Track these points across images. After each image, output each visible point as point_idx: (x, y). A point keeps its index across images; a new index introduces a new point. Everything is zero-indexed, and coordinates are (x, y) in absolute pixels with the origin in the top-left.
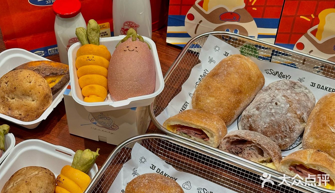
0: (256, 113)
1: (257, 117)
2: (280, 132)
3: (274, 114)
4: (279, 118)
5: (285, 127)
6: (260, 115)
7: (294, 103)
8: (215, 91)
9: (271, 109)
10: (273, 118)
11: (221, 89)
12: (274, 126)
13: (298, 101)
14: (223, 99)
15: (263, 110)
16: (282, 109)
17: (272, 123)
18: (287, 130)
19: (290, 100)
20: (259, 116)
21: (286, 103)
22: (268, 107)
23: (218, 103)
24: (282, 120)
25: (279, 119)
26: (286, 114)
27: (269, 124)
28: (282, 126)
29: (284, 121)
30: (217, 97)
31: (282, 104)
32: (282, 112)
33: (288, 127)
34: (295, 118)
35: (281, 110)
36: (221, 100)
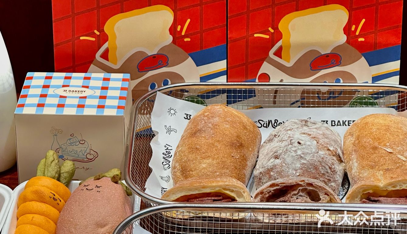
0: (277, 162)
1: (281, 167)
2: (321, 176)
3: (302, 155)
4: (311, 158)
5: (324, 168)
6: (284, 163)
7: (321, 138)
8: (208, 149)
9: (296, 151)
10: (303, 161)
11: (216, 144)
12: (310, 170)
13: (324, 135)
14: (224, 157)
15: (285, 155)
16: (309, 147)
17: (306, 167)
18: (328, 171)
19: (313, 136)
20: (284, 165)
21: (311, 140)
22: (290, 150)
23: (219, 164)
24: (317, 160)
25: (312, 160)
26: (318, 152)
27: (302, 170)
28: (320, 168)
29: (319, 161)
30: (215, 156)
31: (306, 141)
32: (311, 151)
33: (327, 167)
34: (330, 155)
35: (310, 149)
36: (222, 159)
